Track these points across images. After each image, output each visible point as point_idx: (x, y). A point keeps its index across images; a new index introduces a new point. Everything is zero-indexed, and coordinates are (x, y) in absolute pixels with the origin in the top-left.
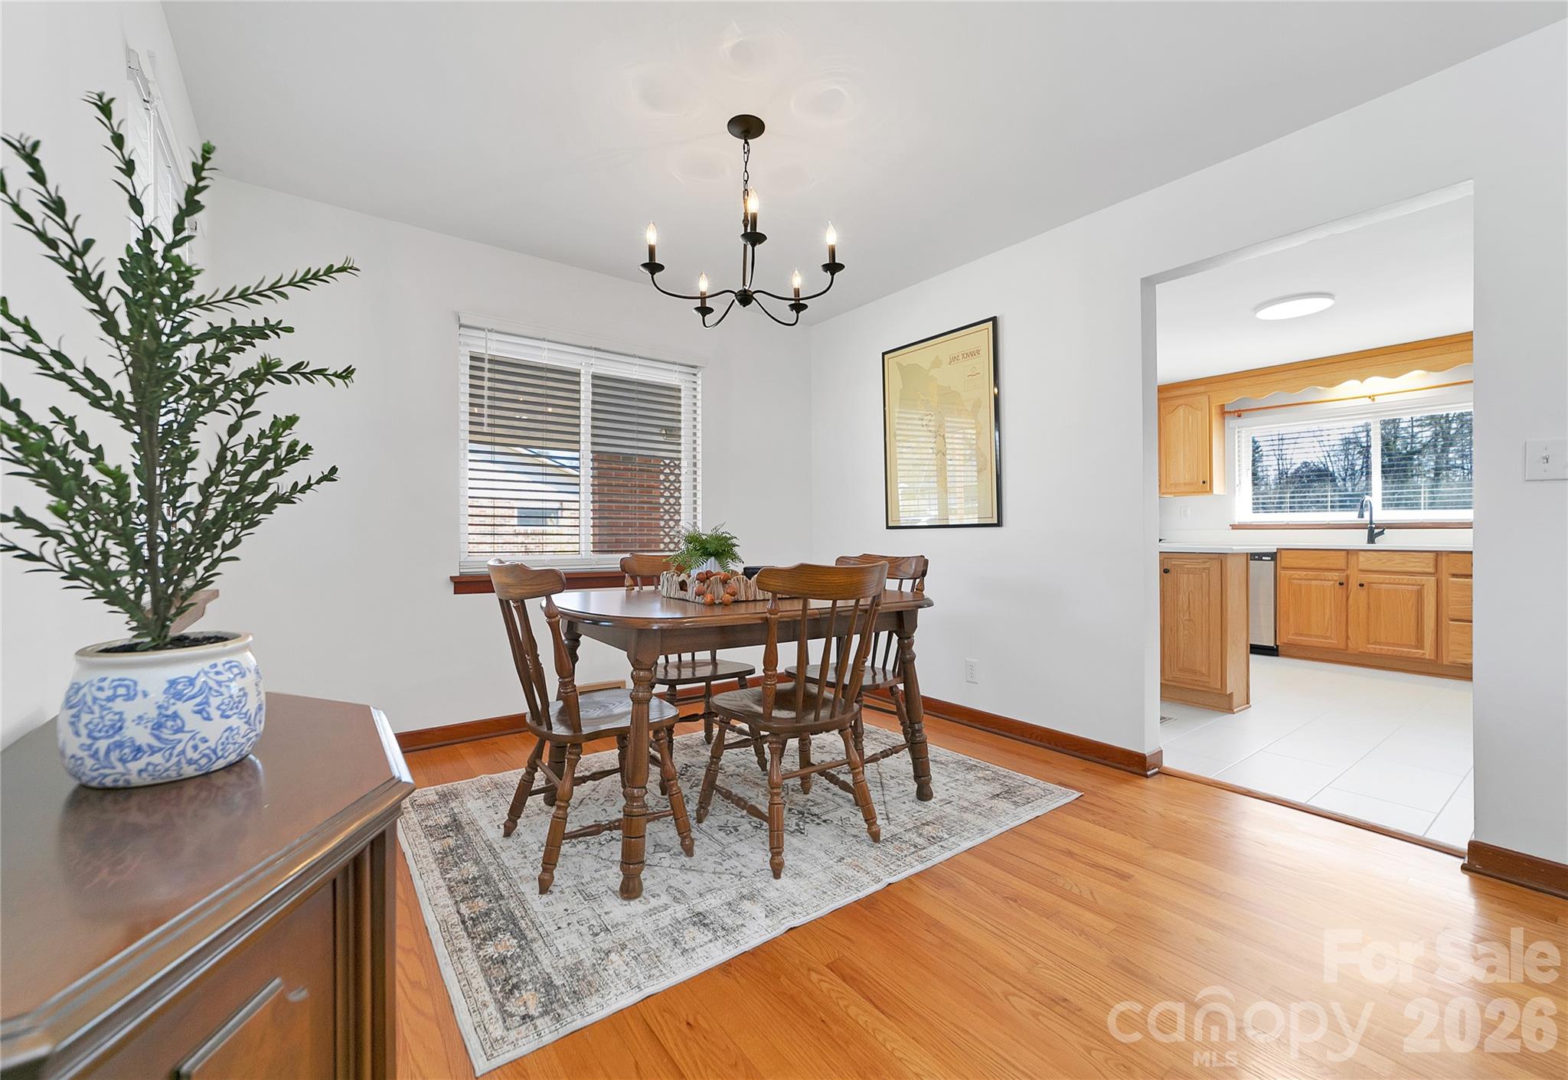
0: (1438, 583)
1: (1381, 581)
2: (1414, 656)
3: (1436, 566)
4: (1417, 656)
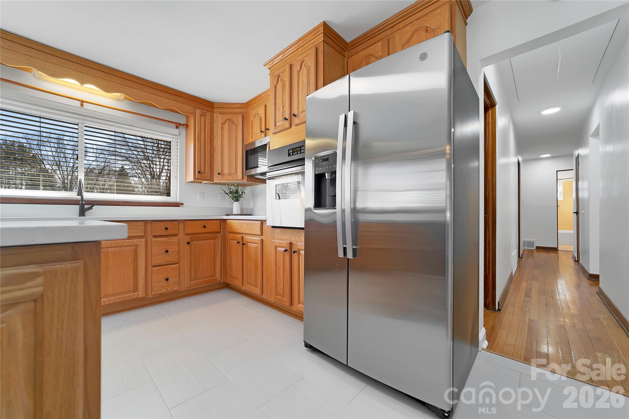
0: (146, 242)
1: (108, 246)
2: (133, 298)
3: (145, 231)
4: (134, 298)
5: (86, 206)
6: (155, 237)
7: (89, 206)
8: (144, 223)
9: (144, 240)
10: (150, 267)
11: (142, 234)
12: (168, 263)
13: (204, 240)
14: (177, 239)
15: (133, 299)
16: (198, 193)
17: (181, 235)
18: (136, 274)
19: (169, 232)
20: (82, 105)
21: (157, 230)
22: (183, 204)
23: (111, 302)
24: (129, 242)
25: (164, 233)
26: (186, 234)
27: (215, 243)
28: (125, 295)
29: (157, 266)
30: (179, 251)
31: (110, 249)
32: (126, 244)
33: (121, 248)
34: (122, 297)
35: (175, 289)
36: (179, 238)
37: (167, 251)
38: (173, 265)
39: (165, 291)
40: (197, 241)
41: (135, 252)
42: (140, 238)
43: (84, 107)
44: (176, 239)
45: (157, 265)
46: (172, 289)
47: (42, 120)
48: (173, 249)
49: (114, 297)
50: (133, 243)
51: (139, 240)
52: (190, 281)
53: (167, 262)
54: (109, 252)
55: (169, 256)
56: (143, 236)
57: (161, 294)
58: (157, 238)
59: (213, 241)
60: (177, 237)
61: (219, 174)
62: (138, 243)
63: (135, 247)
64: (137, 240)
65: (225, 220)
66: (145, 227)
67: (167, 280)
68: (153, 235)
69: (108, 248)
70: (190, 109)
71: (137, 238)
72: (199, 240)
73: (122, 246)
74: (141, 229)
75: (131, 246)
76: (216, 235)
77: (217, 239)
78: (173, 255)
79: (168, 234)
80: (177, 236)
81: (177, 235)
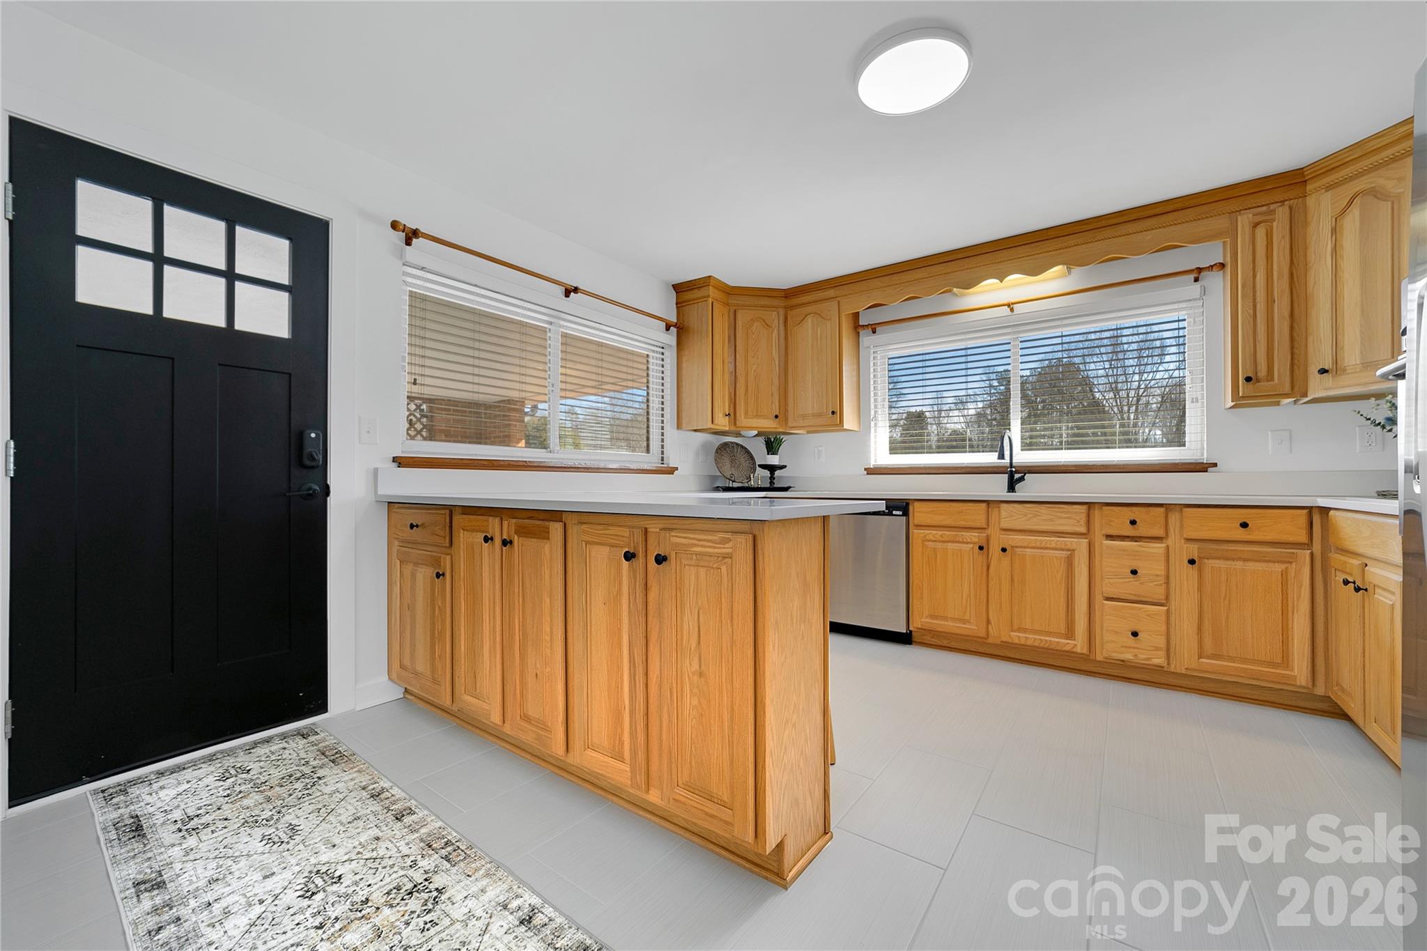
0: (1091, 546)
1: (1025, 543)
2: (1063, 648)
3: (1089, 524)
4: (1067, 647)
5: (1017, 476)
6: (1109, 537)
7: (1020, 475)
8: (1085, 507)
9: (1085, 542)
10: (1098, 598)
11: (1083, 530)
12: (1136, 598)
13: (1245, 560)
14: (1162, 548)
15: (1064, 651)
16: (1269, 433)
17: (1174, 540)
18: (1072, 605)
19: (1141, 530)
20: (1012, 310)
21: (1112, 523)
22: (1215, 465)
23: (1029, 643)
24: (1059, 543)
25: (1129, 530)
26: (1189, 540)
27: (1284, 574)
28: (1051, 639)
29: (1112, 598)
30: (1167, 577)
31: (1027, 550)
32: (1053, 545)
33: (1045, 551)
34: (1046, 641)
35: (1156, 661)
36: (1168, 547)
37: (1134, 572)
38: (1153, 605)
39: (1132, 658)
40: (1221, 561)
41: (1070, 562)
42: (1081, 536)
43: (1015, 312)
44: (1159, 548)
45: (1114, 597)
46: (1149, 659)
47: (970, 352)
48: (1152, 568)
49: (1035, 636)
50: (1066, 545)
51: (1076, 540)
52: (1200, 657)
53: (1135, 595)
54: (1026, 555)
55: (1140, 583)
56: (1085, 534)
57: (1123, 661)
58: (1114, 540)
59: (1279, 568)
60: (1162, 543)
61: (1323, 371)
62: (1074, 546)
63: (1069, 553)
64: (1072, 540)
65: (1325, 511)
66: (1088, 516)
67: (1135, 634)
68: (1104, 532)
69: (1025, 547)
70: (1221, 223)
71: (1073, 536)
72: (1227, 559)
73: (1046, 548)
74: (1081, 519)
75: (1063, 550)
76: (1293, 553)
77: (1294, 564)
78: (1151, 584)
79: (1139, 535)
80: (1164, 541)
81: (1162, 538)
